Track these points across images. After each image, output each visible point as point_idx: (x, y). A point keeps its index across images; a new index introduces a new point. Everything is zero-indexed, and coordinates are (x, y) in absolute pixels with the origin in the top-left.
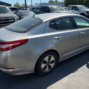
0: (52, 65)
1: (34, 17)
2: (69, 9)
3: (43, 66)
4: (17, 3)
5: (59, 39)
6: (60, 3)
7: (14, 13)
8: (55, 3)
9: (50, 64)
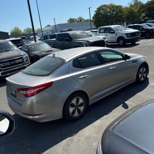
0: (82, 108)
1: (54, 56)
2: (99, 32)
3: (71, 110)
4: (16, 29)
5: (85, 78)
6: (87, 21)
7: (20, 49)
8: (78, 21)
9: (79, 108)
